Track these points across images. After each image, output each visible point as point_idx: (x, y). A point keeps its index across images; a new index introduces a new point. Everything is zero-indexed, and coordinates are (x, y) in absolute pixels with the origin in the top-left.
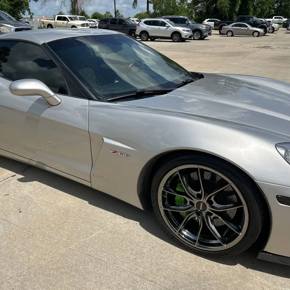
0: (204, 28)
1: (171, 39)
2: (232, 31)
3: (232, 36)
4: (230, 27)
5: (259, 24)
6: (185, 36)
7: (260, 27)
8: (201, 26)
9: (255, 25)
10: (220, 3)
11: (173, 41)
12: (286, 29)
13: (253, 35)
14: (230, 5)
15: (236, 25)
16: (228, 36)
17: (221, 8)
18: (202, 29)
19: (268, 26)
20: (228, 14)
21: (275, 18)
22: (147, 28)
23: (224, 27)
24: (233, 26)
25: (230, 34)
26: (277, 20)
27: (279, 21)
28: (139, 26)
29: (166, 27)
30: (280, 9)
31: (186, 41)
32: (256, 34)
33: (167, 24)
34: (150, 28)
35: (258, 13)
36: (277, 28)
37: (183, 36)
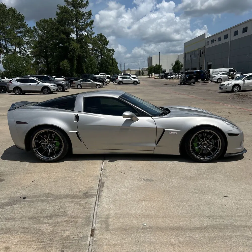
0: (65, 84)
1: (42, 92)
2: (81, 84)
3: (81, 88)
4: (78, 82)
5: (98, 80)
6: (53, 90)
7: (99, 82)
8: (62, 82)
9: (95, 80)
10: (62, 64)
11: (44, 94)
12: (113, 82)
13: (96, 87)
14: (70, 66)
15: (83, 81)
16: (78, 88)
17: (64, 68)
18: (63, 84)
19: (104, 81)
20: (70, 72)
21: (101, 75)
22: (20, 85)
23: (74, 82)
24: (81, 81)
25: (79, 87)
26: (102, 76)
27: (104, 76)
28: (12, 83)
29: (36, 84)
30: (102, 69)
31: (53, 93)
32: (98, 86)
33: (37, 81)
34: (22, 84)
35: (90, 71)
36: (109, 82)
37: (52, 90)
